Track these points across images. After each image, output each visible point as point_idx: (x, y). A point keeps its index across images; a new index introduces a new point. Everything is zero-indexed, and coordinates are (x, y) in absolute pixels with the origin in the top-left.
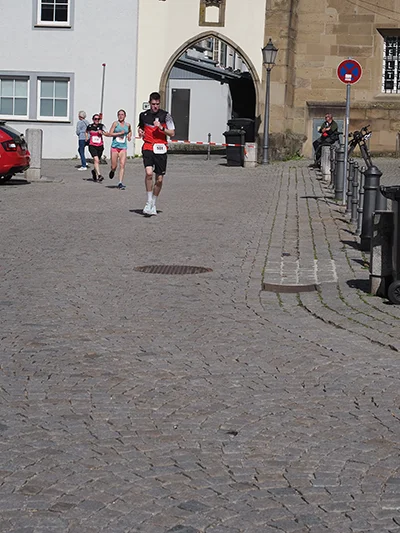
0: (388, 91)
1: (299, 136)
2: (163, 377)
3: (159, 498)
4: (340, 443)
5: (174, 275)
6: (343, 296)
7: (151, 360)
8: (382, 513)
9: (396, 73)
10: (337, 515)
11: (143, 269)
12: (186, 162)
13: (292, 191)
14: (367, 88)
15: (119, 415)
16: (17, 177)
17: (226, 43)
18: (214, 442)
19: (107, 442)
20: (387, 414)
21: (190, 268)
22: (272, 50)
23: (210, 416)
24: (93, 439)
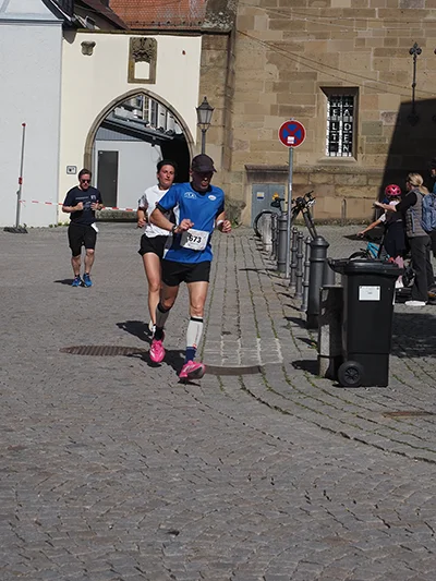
0: (333, 154)
1: (237, 202)
2: (95, 471)
4: (291, 541)
6: (290, 376)
7: (82, 451)
9: (341, 134)
11: (71, 350)
12: (114, 231)
13: (231, 263)
14: (310, 151)
15: (47, 515)
17: (157, 101)
18: (154, 543)
19: (35, 546)
20: (340, 509)
21: (122, 348)
22: (208, 109)
23: (149, 514)
24: (19, 542)
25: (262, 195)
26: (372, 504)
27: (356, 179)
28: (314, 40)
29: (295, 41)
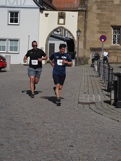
0: (114, 44)
1: (87, 57)
2: (50, 130)
4: (104, 149)
6: (103, 105)
7: (46, 124)
9: (116, 39)
11: (42, 97)
13: (86, 74)
14: (108, 43)
15: (37, 141)
16: (3, 70)
17: (65, 30)
18: (66, 149)
19: (34, 149)
20: (117, 140)
22: (80, 32)
23: (65, 141)
24: (30, 148)
28: (109, 13)
29: (104, 13)
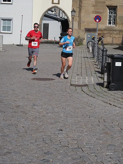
0: (110, 25)
1: (82, 38)
2: (39, 113)
3: (38, 150)
4: (94, 133)
5: (43, 81)
6: (95, 88)
7: (36, 107)
8: (107, 155)
9: (112, 19)
10: (93, 156)
11: (34, 79)
12: (47, 46)
13: (80, 55)
14: (103, 24)
15: (26, 124)
17: (60, 9)
18: (55, 133)
19: (22, 133)
20: (108, 124)
21: (48, 79)
22: (74, 12)
23: (54, 125)
24: (18, 132)
25: (89, 36)
26: (117, 123)
27: (116, 32)
